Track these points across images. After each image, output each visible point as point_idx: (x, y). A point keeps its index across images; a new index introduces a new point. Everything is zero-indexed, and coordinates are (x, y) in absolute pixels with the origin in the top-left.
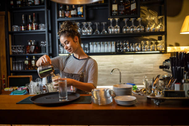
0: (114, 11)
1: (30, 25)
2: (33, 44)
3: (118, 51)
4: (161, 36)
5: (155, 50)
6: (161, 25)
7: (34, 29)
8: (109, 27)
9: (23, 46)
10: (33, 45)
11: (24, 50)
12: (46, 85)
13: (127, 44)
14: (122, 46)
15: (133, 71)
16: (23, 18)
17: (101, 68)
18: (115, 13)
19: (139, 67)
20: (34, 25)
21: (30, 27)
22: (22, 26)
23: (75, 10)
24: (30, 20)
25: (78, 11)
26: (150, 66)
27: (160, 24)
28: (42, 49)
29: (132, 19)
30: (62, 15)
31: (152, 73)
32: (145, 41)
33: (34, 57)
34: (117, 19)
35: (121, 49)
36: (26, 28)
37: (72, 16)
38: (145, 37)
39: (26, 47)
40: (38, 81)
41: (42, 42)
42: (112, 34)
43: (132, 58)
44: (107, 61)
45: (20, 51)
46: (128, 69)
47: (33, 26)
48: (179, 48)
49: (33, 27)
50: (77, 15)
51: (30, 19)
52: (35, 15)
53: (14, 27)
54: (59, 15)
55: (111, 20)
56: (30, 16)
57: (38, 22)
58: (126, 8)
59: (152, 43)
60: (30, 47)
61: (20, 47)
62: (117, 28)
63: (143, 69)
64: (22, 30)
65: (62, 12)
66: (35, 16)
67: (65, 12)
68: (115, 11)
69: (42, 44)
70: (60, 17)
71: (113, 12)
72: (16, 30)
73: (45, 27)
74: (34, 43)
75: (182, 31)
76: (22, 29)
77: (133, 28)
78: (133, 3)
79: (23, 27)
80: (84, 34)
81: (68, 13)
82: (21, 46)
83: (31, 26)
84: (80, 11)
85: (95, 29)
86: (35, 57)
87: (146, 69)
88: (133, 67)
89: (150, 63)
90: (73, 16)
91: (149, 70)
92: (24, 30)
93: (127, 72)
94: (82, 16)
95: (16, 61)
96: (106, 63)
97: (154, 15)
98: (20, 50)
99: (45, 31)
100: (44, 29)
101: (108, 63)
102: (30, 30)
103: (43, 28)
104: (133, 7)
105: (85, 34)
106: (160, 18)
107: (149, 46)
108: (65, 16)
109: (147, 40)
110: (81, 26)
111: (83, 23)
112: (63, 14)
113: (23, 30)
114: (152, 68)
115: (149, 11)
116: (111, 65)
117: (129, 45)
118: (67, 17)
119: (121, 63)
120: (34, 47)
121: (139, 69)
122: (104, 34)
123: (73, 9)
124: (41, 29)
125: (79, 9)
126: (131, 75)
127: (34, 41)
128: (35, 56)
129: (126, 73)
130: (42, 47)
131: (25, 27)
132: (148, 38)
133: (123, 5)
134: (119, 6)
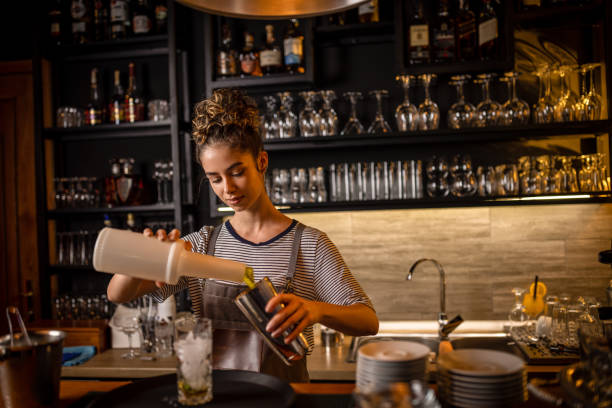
0: (415, 49)
1: (116, 104)
2: (126, 171)
3: (431, 195)
4: (593, 136)
5: (574, 190)
6: (592, 99)
7: (132, 117)
8: (400, 107)
9: (95, 179)
10: (127, 176)
11: (97, 192)
12: (170, 318)
13: (465, 167)
14: (446, 175)
15: (489, 266)
16: (94, 80)
17: (371, 258)
18: (420, 55)
19: (510, 252)
20: (131, 104)
21: (117, 110)
22: (89, 109)
23: (275, 50)
24: (119, 88)
25: (287, 53)
26: (553, 250)
27: (590, 94)
28: (159, 188)
29: (483, 76)
30: (228, 66)
31: (563, 275)
32: (533, 158)
33: (130, 216)
34: (427, 79)
35: (442, 187)
36: (104, 116)
37: (264, 70)
38: (532, 143)
39: (104, 183)
40: (142, 306)
41: (158, 165)
42: (409, 134)
43: (485, 221)
44: (393, 232)
45: (83, 198)
46: (471, 258)
47: (128, 107)
49: (128, 114)
50: (281, 68)
51: (117, 82)
52: (135, 67)
53: (63, 112)
54: (220, 68)
55: (406, 80)
56: (117, 74)
57: (147, 95)
58: (461, 36)
59: (559, 165)
60: (118, 181)
61: (84, 184)
62: (427, 110)
63: (525, 261)
64: (90, 124)
65: (227, 57)
66: (135, 74)
67: (241, 57)
68: (419, 49)
69: (159, 169)
70: (222, 75)
71: (413, 53)
72: (70, 125)
73: (169, 110)
74: (131, 167)
76: (90, 120)
77: (487, 108)
78: (485, 19)
79: (92, 112)
80: (306, 134)
81: (251, 59)
82: (85, 179)
83: (120, 109)
84: (292, 53)
85: (349, 115)
86: (135, 219)
87: (539, 262)
88: (491, 252)
89: (552, 237)
90: (268, 69)
91: (552, 263)
92: (96, 124)
93: (466, 270)
94: (302, 70)
95: (70, 234)
96: (388, 237)
97: (563, 61)
98: (81, 193)
99: (168, 127)
100: (165, 118)
101: (395, 236)
102: (117, 122)
103: (162, 115)
104: (487, 32)
105: (312, 135)
106: (588, 73)
107: (551, 175)
108: (239, 72)
109: (540, 152)
110: (298, 106)
111: (304, 93)
112: (232, 63)
113: (93, 121)
114: (562, 255)
115: (546, 45)
116: (405, 243)
117: (475, 170)
118: (246, 74)
119: (445, 239)
120: (130, 181)
121: (512, 261)
122: (379, 135)
123: (270, 47)
124: (156, 119)
125: (291, 44)
126: (480, 281)
127: (132, 161)
128: (132, 212)
129: (464, 274)
130: (159, 181)
131: (99, 112)
132: (543, 144)
133: (449, 27)
134: (435, 30)
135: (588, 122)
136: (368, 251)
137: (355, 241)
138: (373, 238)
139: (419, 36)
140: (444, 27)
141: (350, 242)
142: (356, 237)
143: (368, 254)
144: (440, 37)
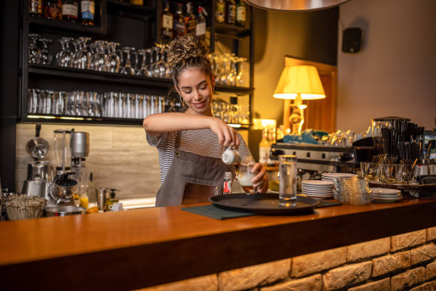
0: (164, 29)
4: (236, 96)
18: (168, 34)
23: (74, 6)
25: (83, 10)
27: (240, 74)
30: (37, 8)
37: (65, 18)
48: (260, 123)
50: (78, 19)
54: (31, 7)
58: (189, 28)
67: (49, 4)
68: (167, 30)
70: (33, 14)
71: (164, 32)
75: (285, 90)
78: (200, 22)
81: (57, 7)
84: (89, 11)
90: (68, 18)
94: (92, 24)
96: (134, 145)
101: (139, 144)
104: (200, 30)
116: (144, 149)
122: (145, 78)
125: (87, 4)
133: (184, 21)
134: (176, 21)
135: (235, 86)
136: (121, 153)
137: (114, 147)
138: (125, 145)
139: (168, 22)
140: (181, 20)
141: (110, 147)
142: (114, 144)
143: (121, 156)
144: (179, 26)
